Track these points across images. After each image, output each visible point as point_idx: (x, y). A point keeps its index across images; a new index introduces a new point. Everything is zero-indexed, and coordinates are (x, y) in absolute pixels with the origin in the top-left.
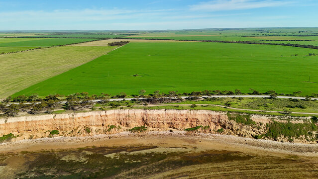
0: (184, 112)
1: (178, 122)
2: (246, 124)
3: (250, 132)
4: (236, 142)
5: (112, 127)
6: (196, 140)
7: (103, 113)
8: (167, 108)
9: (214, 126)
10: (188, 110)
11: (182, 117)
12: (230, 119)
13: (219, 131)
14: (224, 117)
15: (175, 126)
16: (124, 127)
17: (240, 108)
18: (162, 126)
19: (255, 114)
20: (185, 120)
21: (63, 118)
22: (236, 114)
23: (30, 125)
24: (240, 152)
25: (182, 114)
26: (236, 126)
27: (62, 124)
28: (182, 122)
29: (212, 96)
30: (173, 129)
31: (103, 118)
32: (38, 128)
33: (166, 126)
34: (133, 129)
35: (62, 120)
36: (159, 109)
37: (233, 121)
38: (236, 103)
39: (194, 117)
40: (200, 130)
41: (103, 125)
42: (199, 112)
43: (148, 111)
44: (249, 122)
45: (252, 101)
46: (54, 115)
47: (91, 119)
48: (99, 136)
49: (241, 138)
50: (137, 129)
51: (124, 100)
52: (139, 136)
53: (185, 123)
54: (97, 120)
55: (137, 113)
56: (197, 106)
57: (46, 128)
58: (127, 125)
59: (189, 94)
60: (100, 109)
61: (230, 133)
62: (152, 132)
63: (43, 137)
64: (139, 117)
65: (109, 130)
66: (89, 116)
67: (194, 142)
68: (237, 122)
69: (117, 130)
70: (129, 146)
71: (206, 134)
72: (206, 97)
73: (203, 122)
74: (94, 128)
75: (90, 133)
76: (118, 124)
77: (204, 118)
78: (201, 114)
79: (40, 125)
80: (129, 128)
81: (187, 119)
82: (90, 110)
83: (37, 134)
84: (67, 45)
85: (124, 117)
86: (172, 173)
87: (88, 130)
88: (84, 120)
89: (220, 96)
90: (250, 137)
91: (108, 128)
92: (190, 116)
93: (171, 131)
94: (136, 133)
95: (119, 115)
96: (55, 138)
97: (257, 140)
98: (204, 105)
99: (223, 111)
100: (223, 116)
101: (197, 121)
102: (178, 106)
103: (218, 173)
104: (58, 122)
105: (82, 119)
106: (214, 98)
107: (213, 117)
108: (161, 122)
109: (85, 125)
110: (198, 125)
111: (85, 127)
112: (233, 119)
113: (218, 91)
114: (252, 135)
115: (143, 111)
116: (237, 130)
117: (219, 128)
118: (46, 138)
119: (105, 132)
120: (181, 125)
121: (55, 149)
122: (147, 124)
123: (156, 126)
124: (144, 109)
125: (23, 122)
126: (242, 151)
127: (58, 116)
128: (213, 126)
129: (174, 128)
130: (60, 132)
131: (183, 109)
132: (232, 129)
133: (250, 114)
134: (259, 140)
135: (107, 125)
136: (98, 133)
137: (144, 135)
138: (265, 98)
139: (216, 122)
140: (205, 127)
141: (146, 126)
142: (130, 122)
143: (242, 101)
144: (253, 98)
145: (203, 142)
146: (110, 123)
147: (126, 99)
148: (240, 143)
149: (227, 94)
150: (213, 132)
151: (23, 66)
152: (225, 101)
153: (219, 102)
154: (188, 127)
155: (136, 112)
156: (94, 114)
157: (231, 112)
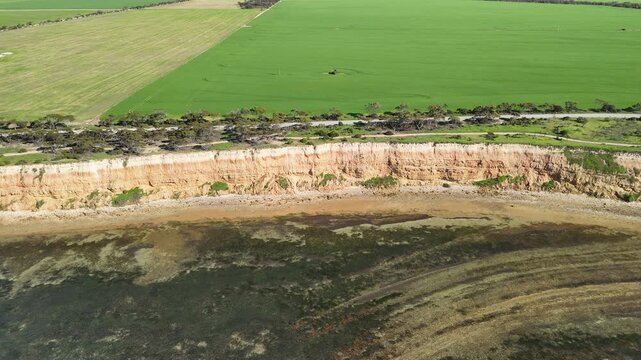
0: (474, 148)
1: (461, 168)
2: (604, 172)
3: (612, 187)
4: (586, 207)
5: (329, 177)
6: (502, 203)
7: (310, 149)
8: (437, 139)
9: (536, 176)
10: (482, 145)
11: (469, 159)
12: (572, 161)
13: (545, 186)
14: (558, 158)
15: (455, 177)
16: (351, 178)
17: (586, 139)
18: (428, 177)
19: (625, 152)
20: (475, 164)
21: (233, 158)
22: (582, 151)
23: (171, 171)
24: (599, 227)
25: (470, 152)
26: (582, 175)
27: (232, 171)
28: (469, 169)
29: (521, 116)
30: (449, 183)
31: (311, 159)
32: (187, 177)
33: (436, 176)
34: (369, 181)
35: (231, 162)
36: (422, 141)
37: (577, 166)
38: (577, 130)
39: (495, 158)
40: (505, 183)
41: (310, 173)
42: (506, 149)
43: (399, 146)
44: (611, 168)
45: (606, 124)
46: (215, 152)
47: (286, 161)
48: (305, 193)
49: (593, 199)
50: (377, 182)
51: (340, 124)
52: (384, 195)
53: (474, 170)
54: (300, 162)
55: (375, 151)
56: (497, 136)
57: (203, 179)
58: (358, 173)
59: (470, 112)
60: (301, 141)
61: (570, 191)
62: (408, 189)
63: (197, 195)
64: (382, 158)
65: (324, 183)
66: (283, 156)
67: (499, 206)
68: (585, 168)
69: (338, 183)
70: (372, 214)
71: (518, 193)
72: (509, 116)
73: (512, 169)
74: (294, 179)
75: (289, 189)
76: (338, 173)
77: (515, 160)
78: (509, 153)
79: (190, 173)
80: (360, 180)
81: (480, 163)
82: (283, 143)
83: (186, 189)
84: (151, 5)
85: (350, 158)
86: (481, 266)
87: (284, 184)
88: (274, 163)
89: (537, 116)
90: (612, 198)
91: (320, 180)
92: (485, 156)
93: (445, 186)
94: (376, 190)
95: (340, 153)
96: (222, 196)
97: (629, 204)
98: (511, 134)
99: (555, 147)
100: (556, 156)
101: (501, 166)
102: (458, 137)
103: (572, 266)
104: (224, 166)
105: (270, 162)
106: (524, 119)
107: (534, 157)
108: (425, 168)
109: (276, 173)
110: (501, 175)
111: (276, 177)
112: (578, 162)
113: (530, 105)
114: (616, 194)
115: (387, 147)
116: (586, 184)
117: (546, 179)
118: (205, 198)
119: (316, 186)
120: (466, 174)
121: (231, 217)
122: (396, 172)
123: (416, 176)
124: (391, 143)
125: (158, 165)
126: (604, 225)
127: (224, 155)
128: (532, 177)
129: (452, 180)
130: (230, 186)
131: (470, 141)
132: (574, 183)
133: (614, 152)
134: (632, 204)
135: (318, 173)
136: (303, 188)
137: (394, 194)
138: (632, 119)
139: (541, 167)
140: (517, 178)
141: (394, 176)
142: (364, 167)
143: (587, 125)
144: (607, 120)
145: (517, 207)
146: (323, 168)
147: (344, 122)
148: (595, 208)
149: (547, 112)
150: (533, 188)
151: (89, 51)
152: (551, 126)
153: (538, 128)
154: (480, 177)
155: (375, 149)
156: (294, 151)
157: (572, 148)
